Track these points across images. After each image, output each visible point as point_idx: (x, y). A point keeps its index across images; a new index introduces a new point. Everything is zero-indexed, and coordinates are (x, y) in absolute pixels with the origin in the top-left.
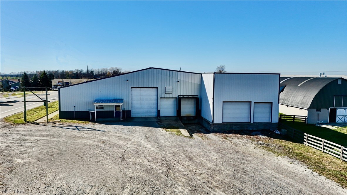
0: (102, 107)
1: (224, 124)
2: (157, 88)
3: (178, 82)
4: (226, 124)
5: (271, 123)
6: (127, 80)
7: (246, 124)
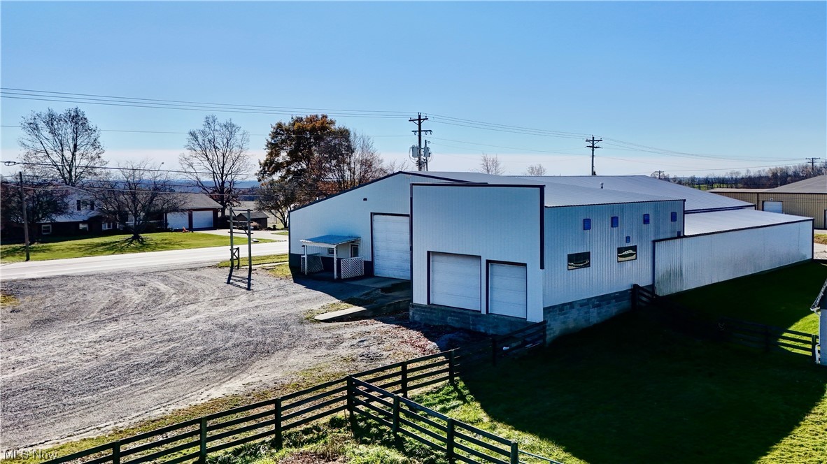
1: (431, 308)
4: (435, 309)
5: (523, 322)
6: (365, 199)
7: (473, 315)
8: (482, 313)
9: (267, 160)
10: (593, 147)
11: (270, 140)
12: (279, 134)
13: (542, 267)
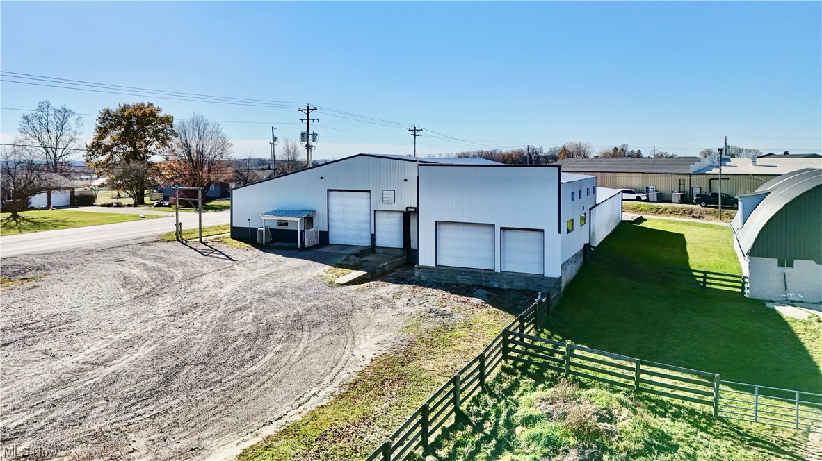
0: (286, 224)
1: (438, 269)
2: (369, 191)
3: (406, 180)
4: (443, 270)
5: (542, 278)
6: (322, 178)
7: (485, 274)
8: (496, 271)
9: (94, 142)
10: (415, 135)
11: (100, 125)
12: (107, 119)
13: (560, 232)
